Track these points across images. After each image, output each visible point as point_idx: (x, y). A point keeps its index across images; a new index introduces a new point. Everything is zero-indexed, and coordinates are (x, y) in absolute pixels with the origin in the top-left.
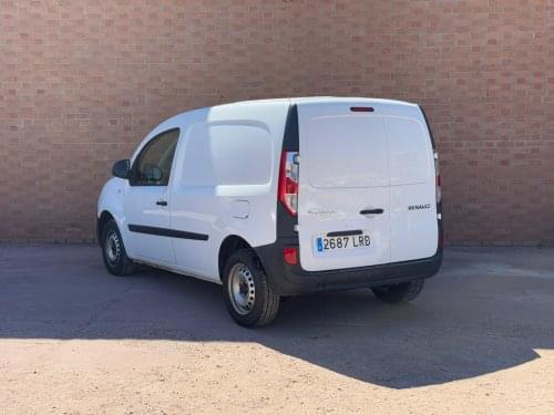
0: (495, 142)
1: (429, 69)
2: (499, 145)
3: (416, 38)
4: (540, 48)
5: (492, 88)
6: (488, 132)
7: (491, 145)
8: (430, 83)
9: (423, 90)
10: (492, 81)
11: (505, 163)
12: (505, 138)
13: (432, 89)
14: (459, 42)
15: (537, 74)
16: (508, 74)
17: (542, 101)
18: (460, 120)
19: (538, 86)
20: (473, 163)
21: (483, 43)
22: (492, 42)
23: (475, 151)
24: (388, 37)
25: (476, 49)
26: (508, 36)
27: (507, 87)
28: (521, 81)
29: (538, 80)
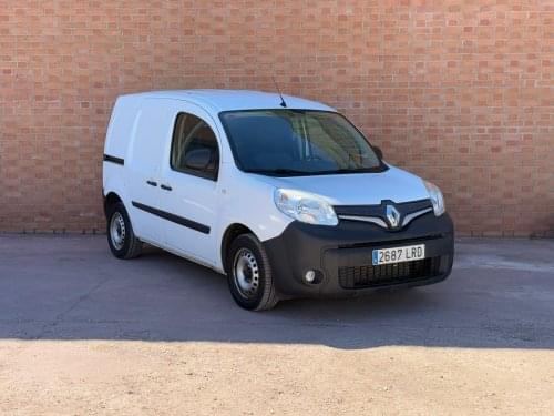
0: (486, 128)
1: (420, 50)
2: (491, 131)
3: (405, 17)
4: (535, 29)
5: (484, 71)
6: (480, 117)
7: (483, 131)
8: (420, 65)
9: (411, 73)
10: (484, 64)
11: (496, 149)
12: (498, 123)
13: (422, 71)
14: (450, 23)
15: (531, 57)
16: (500, 57)
17: (536, 85)
18: (451, 104)
19: (532, 69)
20: (464, 150)
21: (475, 23)
22: (485, 22)
23: (466, 138)
24: (376, 17)
25: (467, 29)
26: (501, 16)
27: (499, 70)
28: (514, 64)
29: (532, 63)
